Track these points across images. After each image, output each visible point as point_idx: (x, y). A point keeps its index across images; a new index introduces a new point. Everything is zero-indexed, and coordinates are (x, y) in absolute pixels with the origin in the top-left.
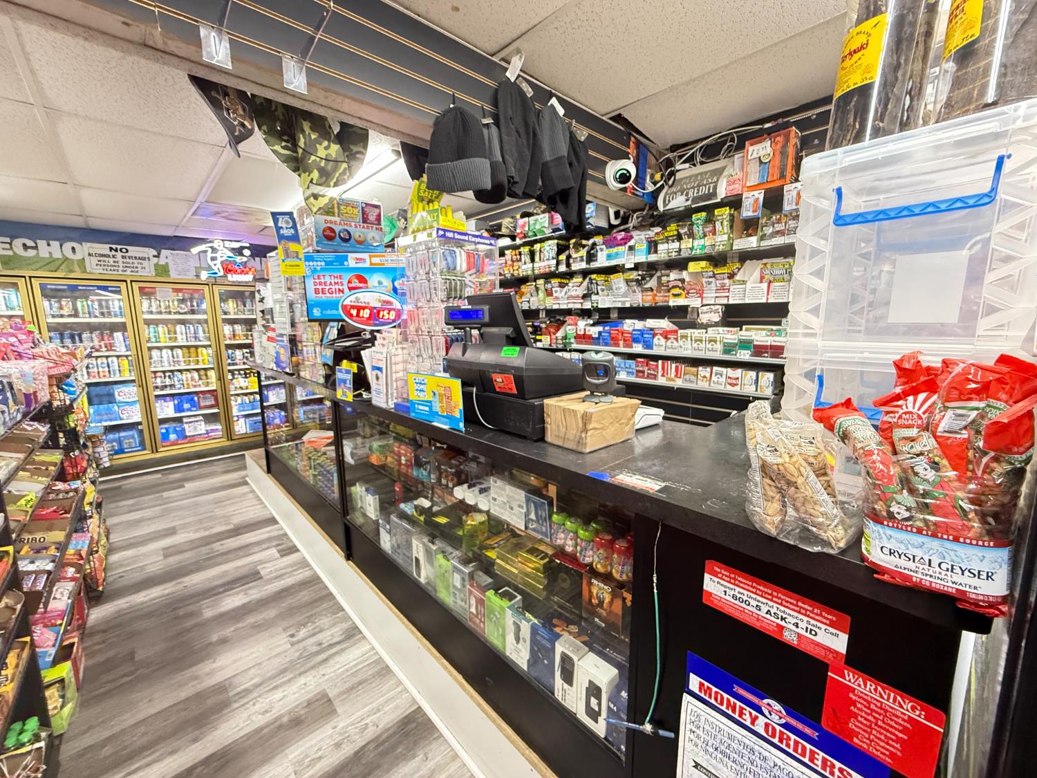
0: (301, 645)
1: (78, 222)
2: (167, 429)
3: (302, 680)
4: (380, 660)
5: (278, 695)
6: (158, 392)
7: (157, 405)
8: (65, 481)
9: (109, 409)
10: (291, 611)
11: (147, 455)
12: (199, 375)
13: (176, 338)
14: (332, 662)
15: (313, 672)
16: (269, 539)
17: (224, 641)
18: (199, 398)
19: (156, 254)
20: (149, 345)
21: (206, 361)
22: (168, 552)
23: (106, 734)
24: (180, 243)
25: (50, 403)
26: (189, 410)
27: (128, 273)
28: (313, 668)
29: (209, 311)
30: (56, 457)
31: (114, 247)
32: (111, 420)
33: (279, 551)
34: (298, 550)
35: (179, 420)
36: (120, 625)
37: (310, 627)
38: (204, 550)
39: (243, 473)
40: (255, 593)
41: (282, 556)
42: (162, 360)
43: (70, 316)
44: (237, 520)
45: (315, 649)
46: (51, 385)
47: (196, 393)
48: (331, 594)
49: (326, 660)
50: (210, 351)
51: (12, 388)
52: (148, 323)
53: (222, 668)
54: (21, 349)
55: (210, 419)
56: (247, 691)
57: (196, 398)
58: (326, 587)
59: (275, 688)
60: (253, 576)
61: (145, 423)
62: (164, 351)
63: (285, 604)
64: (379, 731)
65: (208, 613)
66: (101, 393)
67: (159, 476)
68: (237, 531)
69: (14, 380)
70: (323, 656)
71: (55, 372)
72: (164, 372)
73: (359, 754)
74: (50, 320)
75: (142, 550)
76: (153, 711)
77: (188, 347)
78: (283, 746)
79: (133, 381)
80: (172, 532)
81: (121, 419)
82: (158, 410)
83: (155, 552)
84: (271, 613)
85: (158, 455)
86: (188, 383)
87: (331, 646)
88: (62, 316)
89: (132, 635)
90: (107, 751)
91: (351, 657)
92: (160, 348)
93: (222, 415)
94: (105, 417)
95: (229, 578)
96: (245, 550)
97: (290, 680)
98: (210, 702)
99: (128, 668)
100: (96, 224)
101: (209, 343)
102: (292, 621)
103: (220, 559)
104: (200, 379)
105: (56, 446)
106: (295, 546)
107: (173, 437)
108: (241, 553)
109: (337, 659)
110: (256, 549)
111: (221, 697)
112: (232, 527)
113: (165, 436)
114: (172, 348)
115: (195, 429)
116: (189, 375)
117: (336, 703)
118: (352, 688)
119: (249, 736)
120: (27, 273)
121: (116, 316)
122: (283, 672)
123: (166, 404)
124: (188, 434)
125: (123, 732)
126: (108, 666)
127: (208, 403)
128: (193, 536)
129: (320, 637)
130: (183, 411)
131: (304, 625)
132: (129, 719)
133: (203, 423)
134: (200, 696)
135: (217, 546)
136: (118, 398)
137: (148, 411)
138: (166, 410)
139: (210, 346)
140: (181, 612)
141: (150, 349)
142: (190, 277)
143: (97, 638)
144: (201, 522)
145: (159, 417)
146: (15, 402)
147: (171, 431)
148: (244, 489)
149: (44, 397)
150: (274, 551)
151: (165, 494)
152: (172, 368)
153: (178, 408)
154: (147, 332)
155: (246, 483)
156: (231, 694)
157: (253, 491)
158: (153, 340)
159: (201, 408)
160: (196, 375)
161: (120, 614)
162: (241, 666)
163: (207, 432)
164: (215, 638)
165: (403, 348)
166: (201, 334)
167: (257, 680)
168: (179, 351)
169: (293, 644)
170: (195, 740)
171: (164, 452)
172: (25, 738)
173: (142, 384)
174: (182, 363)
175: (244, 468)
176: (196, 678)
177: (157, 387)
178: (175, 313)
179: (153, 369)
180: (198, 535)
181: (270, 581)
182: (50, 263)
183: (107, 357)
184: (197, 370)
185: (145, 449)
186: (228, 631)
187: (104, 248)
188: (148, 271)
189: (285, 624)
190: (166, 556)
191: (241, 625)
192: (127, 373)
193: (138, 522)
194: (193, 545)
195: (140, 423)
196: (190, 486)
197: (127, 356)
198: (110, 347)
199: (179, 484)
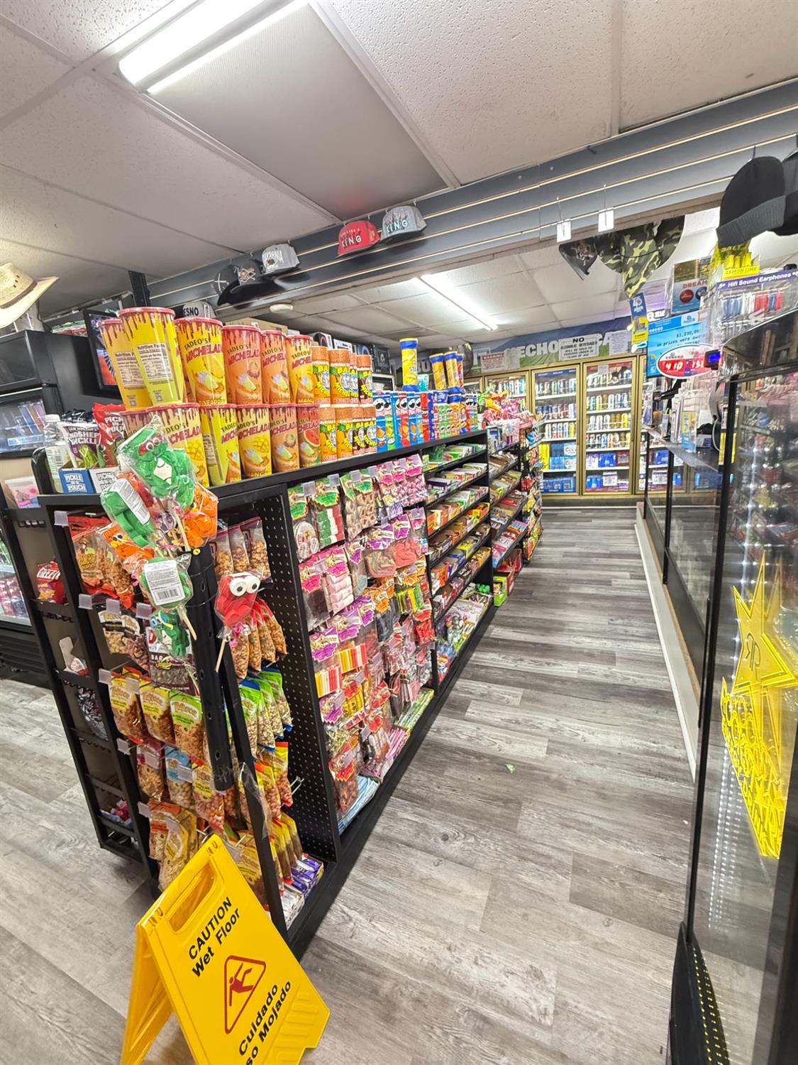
0: (614, 627)
1: (556, 326)
2: (591, 479)
3: (605, 641)
4: (663, 658)
5: (588, 640)
6: (589, 450)
7: (587, 460)
8: (520, 491)
9: (560, 460)
10: (619, 609)
11: (575, 496)
12: (620, 437)
13: (607, 406)
14: (628, 642)
15: (614, 641)
16: (629, 567)
17: (574, 606)
18: (617, 457)
19: (601, 337)
20: (588, 412)
21: (626, 425)
22: (566, 555)
23: (511, 615)
24: (618, 324)
25: (519, 443)
26: (609, 465)
27: (582, 357)
28: (615, 639)
29: (633, 381)
30: (517, 475)
31: (576, 338)
32: (559, 468)
33: (631, 575)
34: (645, 579)
35: (600, 473)
36: (531, 579)
37: (626, 621)
38: (585, 559)
39: (633, 521)
40: (603, 591)
41: (631, 578)
42: (595, 424)
43: (547, 394)
44: (613, 549)
45: (622, 632)
46: (520, 434)
47: (615, 452)
48: (652, 611)
49: (626, 640)
50: (630, 416)
51: (501, 432)
52: (590, 395)
53: (567, 616)
54: (512, 414)
55: (622, 475)
56: (573, 631)
57: (614, 457)
58: (651, 607)
59: (589, 637)
60: (607, 583)
61: (578, 472)
62: (598, 417)
63: (617, 603)
64: (634, 685)
65: (572, 590)
66: (556, 448)
67: (580, 512)
68: (611, 555)
69: (504, 429)
70: (625, 638)
71: (523, 426)
72: (596, 434)
73: (615, 686)
74: (538, 398)
75: (555, 549)
76: (530, 616)
77: (615, 413)
78: (578, 660)
79: (574, 441)
80: (573, 545)
81: (565, 468)
82: (587, 464)
83: (560, 552)
84: (607, 604)
85: (582, 498)
86: (611, 443)
87: (633, 635)
88: (543, 395)
89: (534, 585)
90: (510, 620)
91: (643, 647)
92: (596, 415)
93: (630, 472)
94: (557, 466)
95: (593, 578)
96: (609, 567)
97: (598, 638)
98: (556, 626)
99: (527, 596)
100: (566, 324)
101: (629, 409)
102: (616, 613)
103: (592, 567)
104: (620, 440)
105: (519, 470)
106: (645, 576)
107: (594, 485)
108: (606, 568)
109: (632, 643)
110: (618, 569)
111: (561, 627)
112: (608, 552)
113: (590, 484)
114: (603, 414)
115: (610, 481)
116: (612, 437)
117: (617, 660)
118: (633, 660)
119: (565, 647)
120: (530, 368)
121: (572, 391)
122: (597, 632)
123: (593, 459)
124: (604, 485)
125: (518, 617)
126: (520, 592)
127: (624, 462)
128: (583, 550)
129: (628, 628)
130: (604, 466)
131: (623, 619)
132: (521, 615)
133: (616, 477)
134: (552, 621)
135: (594, 560)
136: (566, 453)
137: (581, 464)
138: (592, 464)
139: (630, 411)
140: (560, 584)
141: (589, 415)
142: (623, 352)
143: (521, 580)
144: (591, 544)
145: (587, 469)
146: (501, 439)
147: (593, 480)
148: (630, 532)
149: (516, 439)
150: (627, 574)
151: (578, 524)
152: (601, 431)
153: (601, 464)
154: (588, 402)
155: (633, 528)
156: (566, 627)
157: (635, 535)
158: (592, 408)
159: (617, 465)
160: (617, 436)
161: (533, 574)
162: (576, 619)
163: (618, 485)
164: (570, 602)
165: (696, 393)
166: (625, 402)
167: (581, 629)
168: (608, 417)
169: (609, 624)
170: (542, 635)
171: (588, 496)
172: (485, 591)
173: (579, 441)
174: (609, 427)
175: (634, 518)
176: (553, 613)
177: (589, 446)
178: (609, 385)
179: (588, 432)
180: (586, 551)
181: (615, 589)
182: (543, 358)
183: (563, 422)
184: (619, 433)
185: (575, 491)
186: (577, 602)
187: (569, 341)
188: (594, 353)
189: (610, 613)
190: (564, 556)
191: (586, 602)
192: (572, 434)
193: (559, 535)
194: (581, 555)
195: (575, 472)
196: (595, 522)
197: (574, 422)
198: (566, 415)
199: (589, 519)
